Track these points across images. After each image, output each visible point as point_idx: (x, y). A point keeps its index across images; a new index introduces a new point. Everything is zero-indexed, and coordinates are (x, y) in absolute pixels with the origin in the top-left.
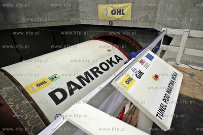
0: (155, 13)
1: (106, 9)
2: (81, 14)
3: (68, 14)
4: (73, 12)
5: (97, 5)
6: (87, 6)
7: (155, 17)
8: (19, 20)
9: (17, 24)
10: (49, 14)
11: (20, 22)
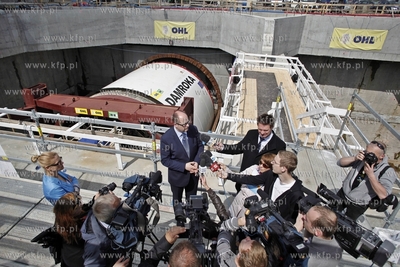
0: (219, 33)
1: (165, 27)
2: (127, 31)
3: (109, 30)
4: (117, 28)
5: (153, 20)
6: (137, 20)
7: (219, 37)
8: (40, 38)
9: (37, 45)
10: (84, 30)
11: (41, 41)
